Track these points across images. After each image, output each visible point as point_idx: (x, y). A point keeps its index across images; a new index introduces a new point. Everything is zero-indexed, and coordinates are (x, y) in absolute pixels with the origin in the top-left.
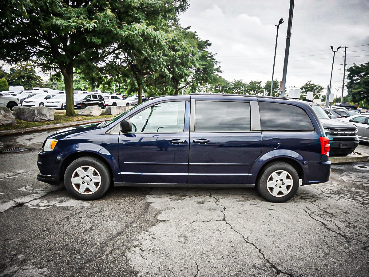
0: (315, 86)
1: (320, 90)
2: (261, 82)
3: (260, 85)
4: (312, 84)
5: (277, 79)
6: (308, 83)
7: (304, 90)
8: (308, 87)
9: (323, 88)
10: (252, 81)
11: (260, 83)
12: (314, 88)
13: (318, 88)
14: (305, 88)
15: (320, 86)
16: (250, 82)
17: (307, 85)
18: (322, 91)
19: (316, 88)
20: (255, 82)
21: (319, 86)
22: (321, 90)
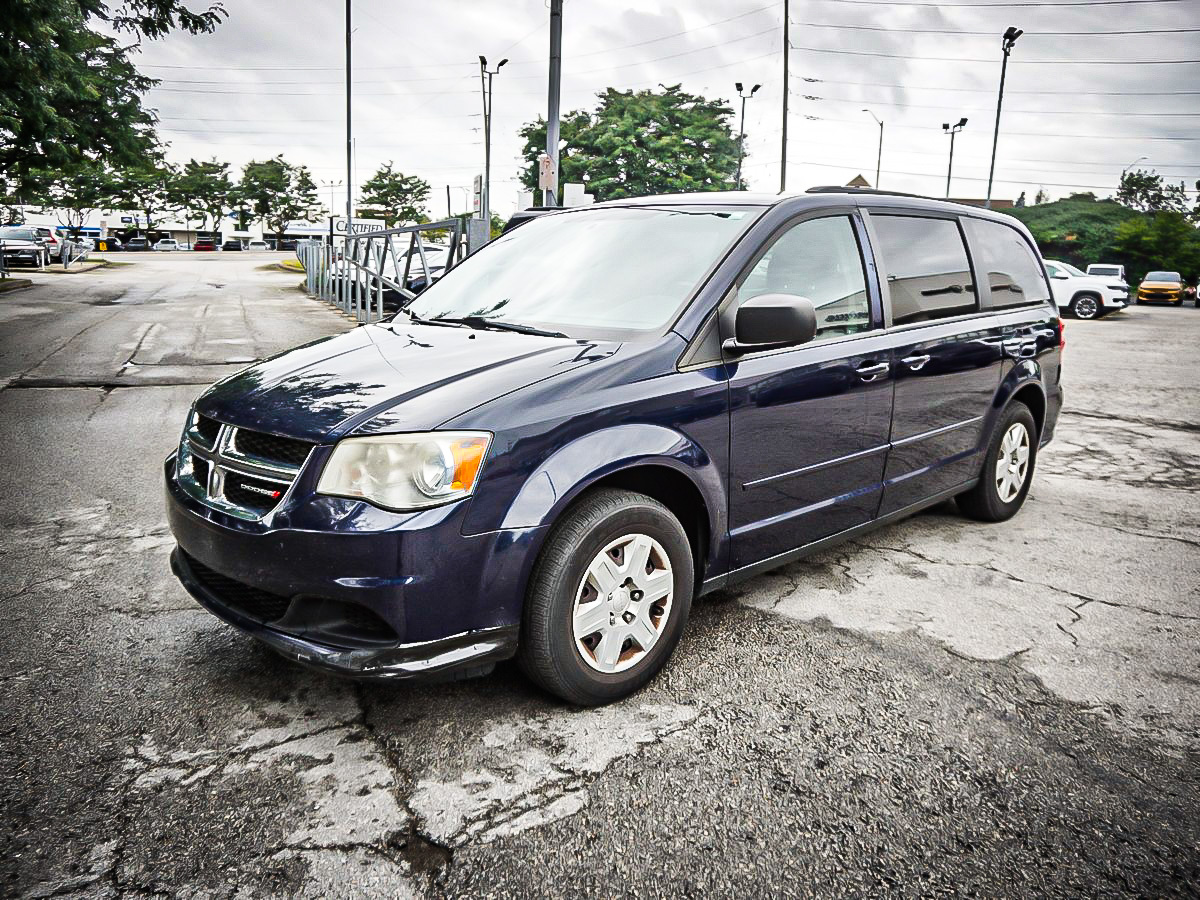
0: (406, 181)
1: (421, 192)
2: (226, 165)
3: (225, 177)
4: (397, 176)
5: (281, 156)
6: (385, 171)
7: (374, 194)
8: (386, 182)
9: (429, 187)
10: (192, 160)
11: (221, 167)
12: (404, 187)
13: (415, 188)
14: (376, 188)
15: (419, 181)
16: (187, 166)
17: (381, 176)
18: (425, 196)
19: (408, 186)
20: (203, 163)
21: (416, 180)
22: (425, 193)
